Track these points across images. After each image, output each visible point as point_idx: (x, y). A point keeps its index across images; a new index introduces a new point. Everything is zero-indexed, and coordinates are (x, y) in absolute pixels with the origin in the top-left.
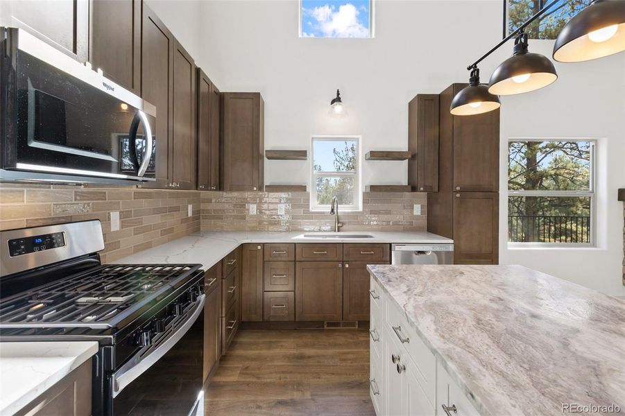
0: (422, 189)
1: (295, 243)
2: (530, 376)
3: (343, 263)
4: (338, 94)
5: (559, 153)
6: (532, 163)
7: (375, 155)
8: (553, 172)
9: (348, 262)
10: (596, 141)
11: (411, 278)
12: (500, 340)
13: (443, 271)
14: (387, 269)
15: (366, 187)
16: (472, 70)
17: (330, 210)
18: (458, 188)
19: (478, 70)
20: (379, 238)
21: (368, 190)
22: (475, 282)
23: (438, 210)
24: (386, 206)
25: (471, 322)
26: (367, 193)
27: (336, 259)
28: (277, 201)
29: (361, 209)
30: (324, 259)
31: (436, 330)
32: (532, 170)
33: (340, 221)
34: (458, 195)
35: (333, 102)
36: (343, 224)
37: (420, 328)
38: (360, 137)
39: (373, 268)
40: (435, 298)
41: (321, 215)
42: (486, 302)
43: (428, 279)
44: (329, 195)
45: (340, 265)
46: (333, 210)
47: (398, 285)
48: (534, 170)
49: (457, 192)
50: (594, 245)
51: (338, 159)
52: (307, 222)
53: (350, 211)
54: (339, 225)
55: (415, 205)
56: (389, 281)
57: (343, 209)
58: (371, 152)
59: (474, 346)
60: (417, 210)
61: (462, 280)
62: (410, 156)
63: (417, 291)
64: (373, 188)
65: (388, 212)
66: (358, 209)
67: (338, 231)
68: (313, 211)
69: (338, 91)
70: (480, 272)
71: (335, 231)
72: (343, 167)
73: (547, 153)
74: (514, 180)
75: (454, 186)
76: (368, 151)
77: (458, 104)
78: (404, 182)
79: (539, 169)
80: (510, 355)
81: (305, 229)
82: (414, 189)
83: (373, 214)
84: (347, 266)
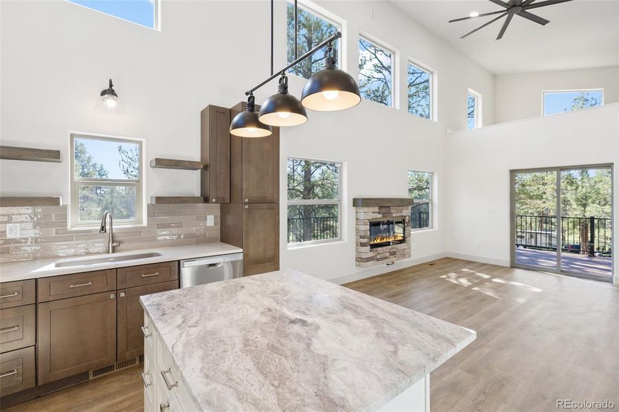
0: (214, 200)
1: (36, 279)
2: (278, 394)
3: (117, 292)
4: (111, 85)
5: (324, 168)
6: (308, 174)
7: (161, 163)
8: (320, 183)
9: (123, 290)
10: (341, 163)
11: (190, 305)
12: (261, 358)
13: (225, 287)
14: (165, 297)
15: (151, 197)
16: (249, 96)
17: (99, 228)
18: (247, 200)
19: (254, 97)
20: (167, 255)
21: (154, 202)
22: (252, 295)
23: (230, 220)
24: (178, 219)
25: (239, 346)
26: (152, 205)
27: (106, 289)
28: (6, 219)
29: (145, 223)
30: (87, 293)
31: (202, 370)
32: (308, 180)
33: (116, 239)
34: (247, 207)
35: (104, 93)
36: (120, 242)
37: (183, 373)
38: (144, 141)
39: (147, 300)
40: (210, 325)
41: (86, 235)
42: (256, 317)
43: (208, 302)
44: (115, 200)
45: (112, 296)
46: (103, 228)
47: (173, 317)
48: (309, 180)
49: (246, 204)
50: (341, 240)
51: (125, 159)
52: (64, 245)
53: (131, 226)
54: (115, 244)
55: (208, 216)
56: (163, 314)
57: (119, 225)
58: (156, 159)
59: (234, 378)
60: (211, 221)
61: (241, 296)
62: (202, 167)
63: (193, 321)
64: (160, 200)
65: (180, 225)
66: (142, 223)
67: (113, 252)
68: (74, 229)
69: (111, 82)
70: (258, 283)
71: (108, 252)
72: (132, 169)
73: (317, 167)
74: (296, 188)
75: (244, 198)
76: (153, 157)
77: (237, 126)
78: (197, 193)
79: (312, 179)
80: (265, 376)
81: (60, 255)
82: (206, 200)
83: (161, 228)
84: (123, 295)
